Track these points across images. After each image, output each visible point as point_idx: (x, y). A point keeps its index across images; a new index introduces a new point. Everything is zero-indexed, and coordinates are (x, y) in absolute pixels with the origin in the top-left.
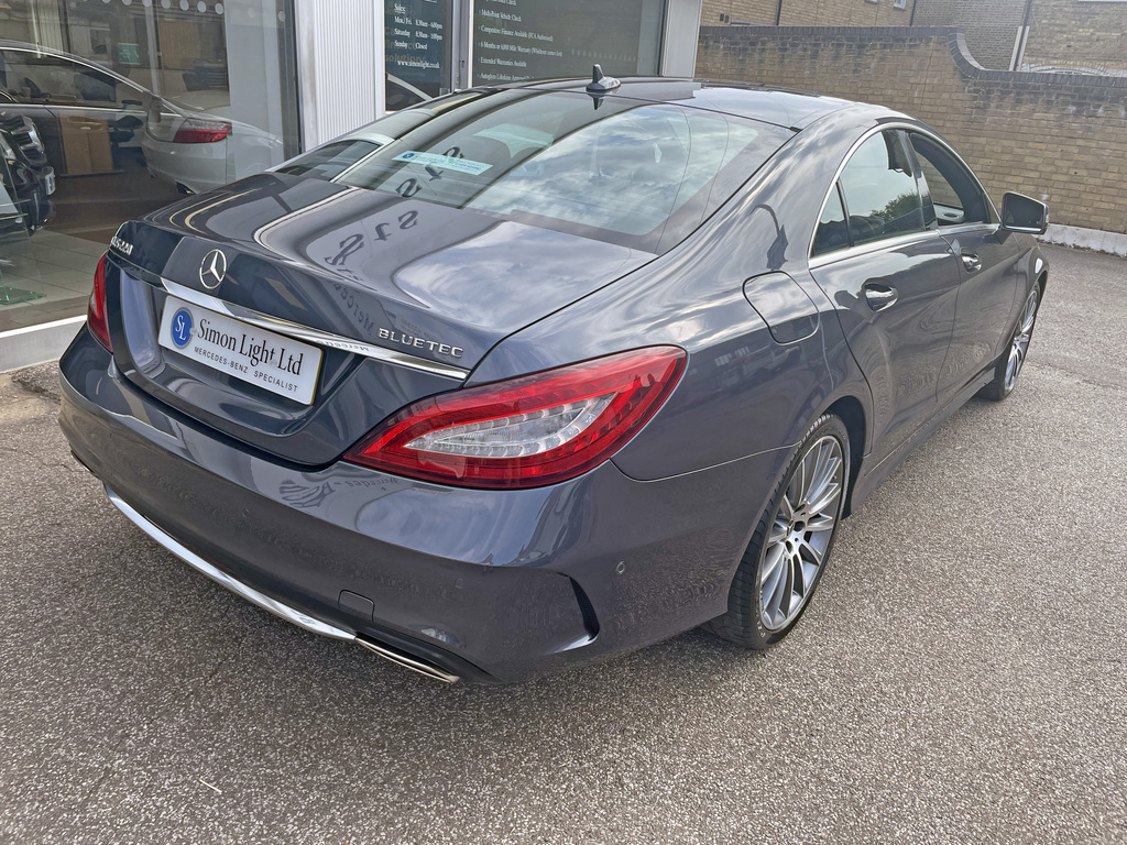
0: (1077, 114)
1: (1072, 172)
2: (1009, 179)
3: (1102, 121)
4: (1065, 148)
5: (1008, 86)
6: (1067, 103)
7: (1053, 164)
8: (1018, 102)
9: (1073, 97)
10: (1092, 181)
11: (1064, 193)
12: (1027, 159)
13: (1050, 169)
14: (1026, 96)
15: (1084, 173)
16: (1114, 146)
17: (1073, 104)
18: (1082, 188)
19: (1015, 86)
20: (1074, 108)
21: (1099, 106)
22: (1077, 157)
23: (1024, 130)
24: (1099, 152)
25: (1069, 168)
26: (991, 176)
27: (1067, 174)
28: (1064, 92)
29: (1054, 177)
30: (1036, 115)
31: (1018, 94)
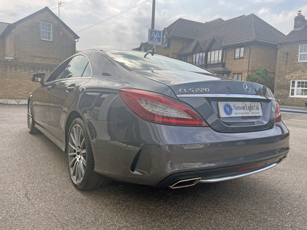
1: (36, 86)
2: (19, 89)
5: (12, 65)
6: (31, 70)
8: (16, 69)
9: (32, 68)
12: (23, 84)
13: (30, 86)
14: (18, 68)
17: (32, 70)
19: (14, 65)
20: (33, 71)
21: (39, 70)
22: (37, 83)
23: (20, 76)
25: (35, 85)
26: (13, 89)
27: (35, 87)
28: (29, 67)
29: (32, 88)
30: (22, 73)
31: (15, 67)
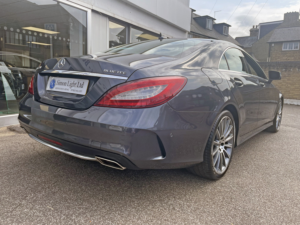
0: (285, 71)
1: (286, 85)
3: (292, 72)
4: (284, 80)
5: (266, 65)
6: (283, 68)
7: (281, 84)
9: (284, 67)
10: (292, 87)
11: (285, 91)
13: (280, 85)
14: (271, 68)
15: (290, 85)
16: (296, 78)
17: (284, 69)
18: (290, 89)
19: (268, 65)
20: (285, 70)
21: (291, 68)
22: (287, 81)
24: (293, 80)
25: (285, 84)
27: (285, 86)
28: (281, 66)
29: (282, 87)
31: (269, 67)
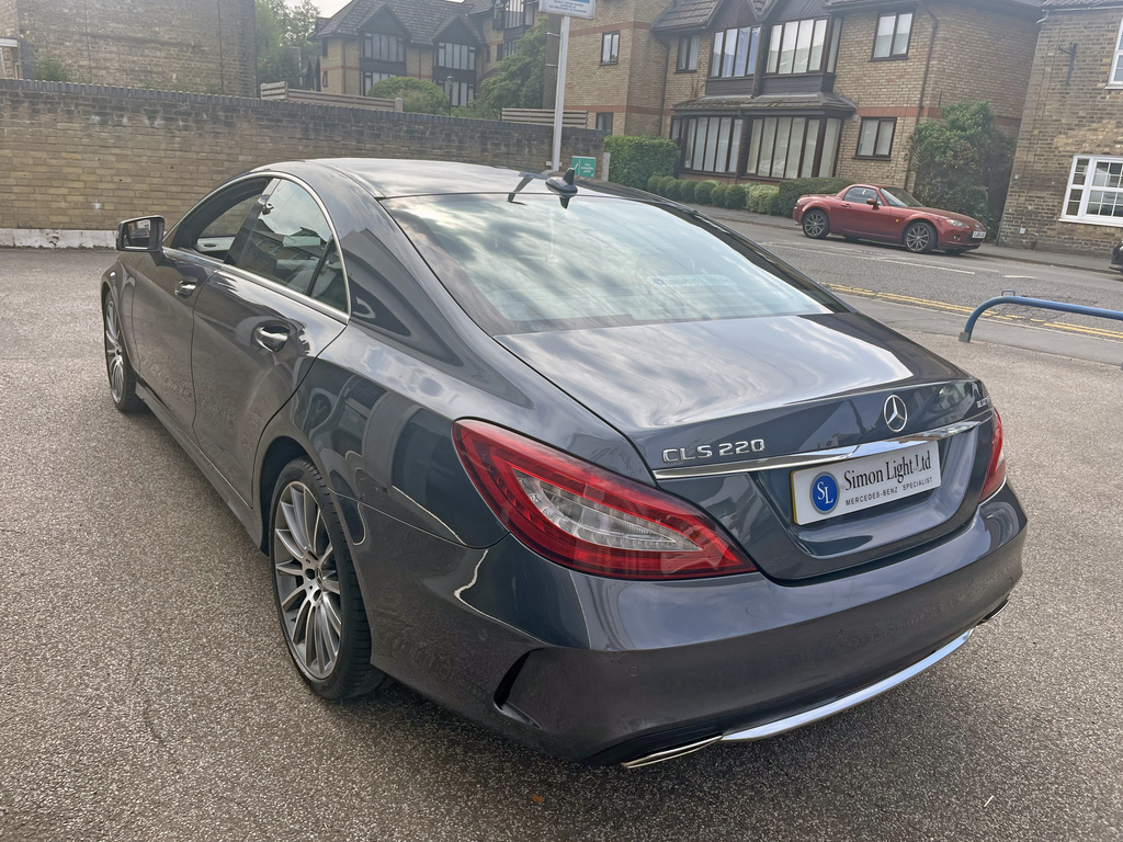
0: (103, 123)
1: (117, 179)
2: (53, 191)
3: (130, 130)
4: (102, 157)
6: (89, 113)
7: (94, 173)
8: (35, 111)
9: (94, 107)
10: (139, 186)
11: (115, 200)
12: (65, 170)
13: (93, 178)
14: (41, 106)
15: (129, 180)
16: (149, 153)
17: (96, 114)
18: (132, 194)
20: (98, 118)
21: (123, 116)
22: (117, 165)
23: (51, 140)
24: (136, 159)
25: (112, 176)
26: (31, 190)
27: (112, 182)
28: (81, 102)
29: (100, 186)
30: (60, 125)
31: (32, 103)
